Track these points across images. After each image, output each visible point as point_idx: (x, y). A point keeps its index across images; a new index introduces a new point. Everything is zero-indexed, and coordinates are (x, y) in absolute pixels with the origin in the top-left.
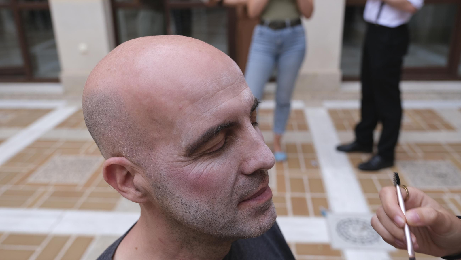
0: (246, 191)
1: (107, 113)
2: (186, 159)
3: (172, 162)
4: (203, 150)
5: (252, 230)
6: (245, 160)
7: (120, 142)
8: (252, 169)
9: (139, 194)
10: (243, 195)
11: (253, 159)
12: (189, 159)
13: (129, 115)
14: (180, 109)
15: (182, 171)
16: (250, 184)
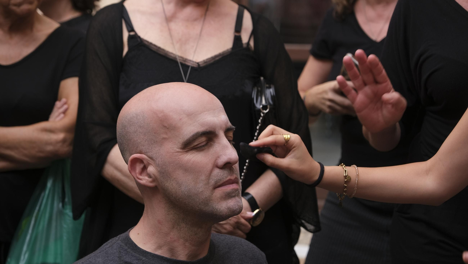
0: (219, 178)
1: (136, 124)
2: (181, 150)
3: (173, 153)
4: (192, 146)
5: (222, 209)
6: (219, 157)
7: (142, 143)
8: (222, 162)
9: (150, 179)
10: (217, 181)
11: (223, 156)
12: (184, 151)
13: (149, 124)
14: (181, 119)
15: (179, 158)
16: (222, 174)
